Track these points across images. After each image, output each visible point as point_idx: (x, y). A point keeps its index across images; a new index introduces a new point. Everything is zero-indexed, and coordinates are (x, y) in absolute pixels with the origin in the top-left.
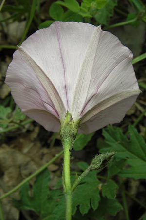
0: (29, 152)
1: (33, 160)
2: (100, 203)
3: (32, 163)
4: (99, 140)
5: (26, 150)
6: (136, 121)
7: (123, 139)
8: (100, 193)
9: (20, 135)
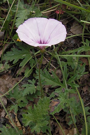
0: (8, 80)
1: (10, 82)
2: (36, 92)
3: (10, 83)
4: (34, 74)
5: (7, 79)
6: (47, 66)
7: (42, 73)
8: (36, 89)
9: (4, 74)
